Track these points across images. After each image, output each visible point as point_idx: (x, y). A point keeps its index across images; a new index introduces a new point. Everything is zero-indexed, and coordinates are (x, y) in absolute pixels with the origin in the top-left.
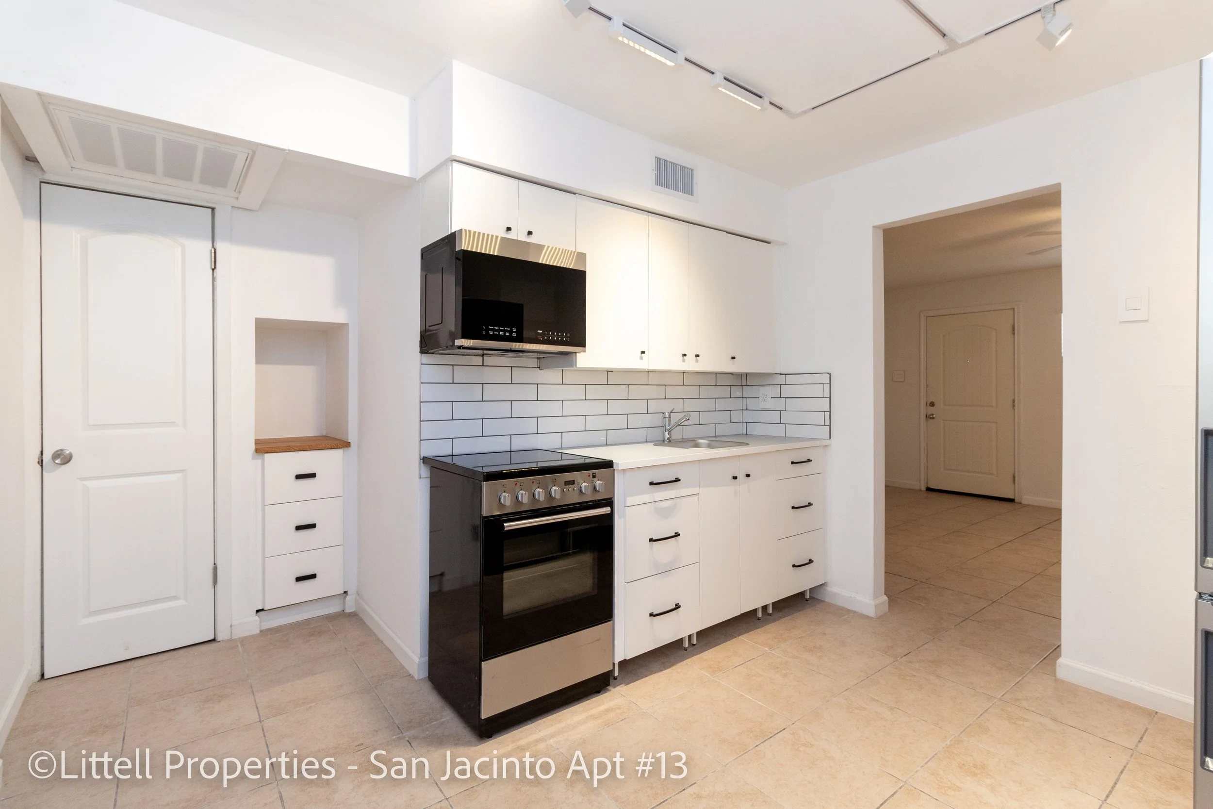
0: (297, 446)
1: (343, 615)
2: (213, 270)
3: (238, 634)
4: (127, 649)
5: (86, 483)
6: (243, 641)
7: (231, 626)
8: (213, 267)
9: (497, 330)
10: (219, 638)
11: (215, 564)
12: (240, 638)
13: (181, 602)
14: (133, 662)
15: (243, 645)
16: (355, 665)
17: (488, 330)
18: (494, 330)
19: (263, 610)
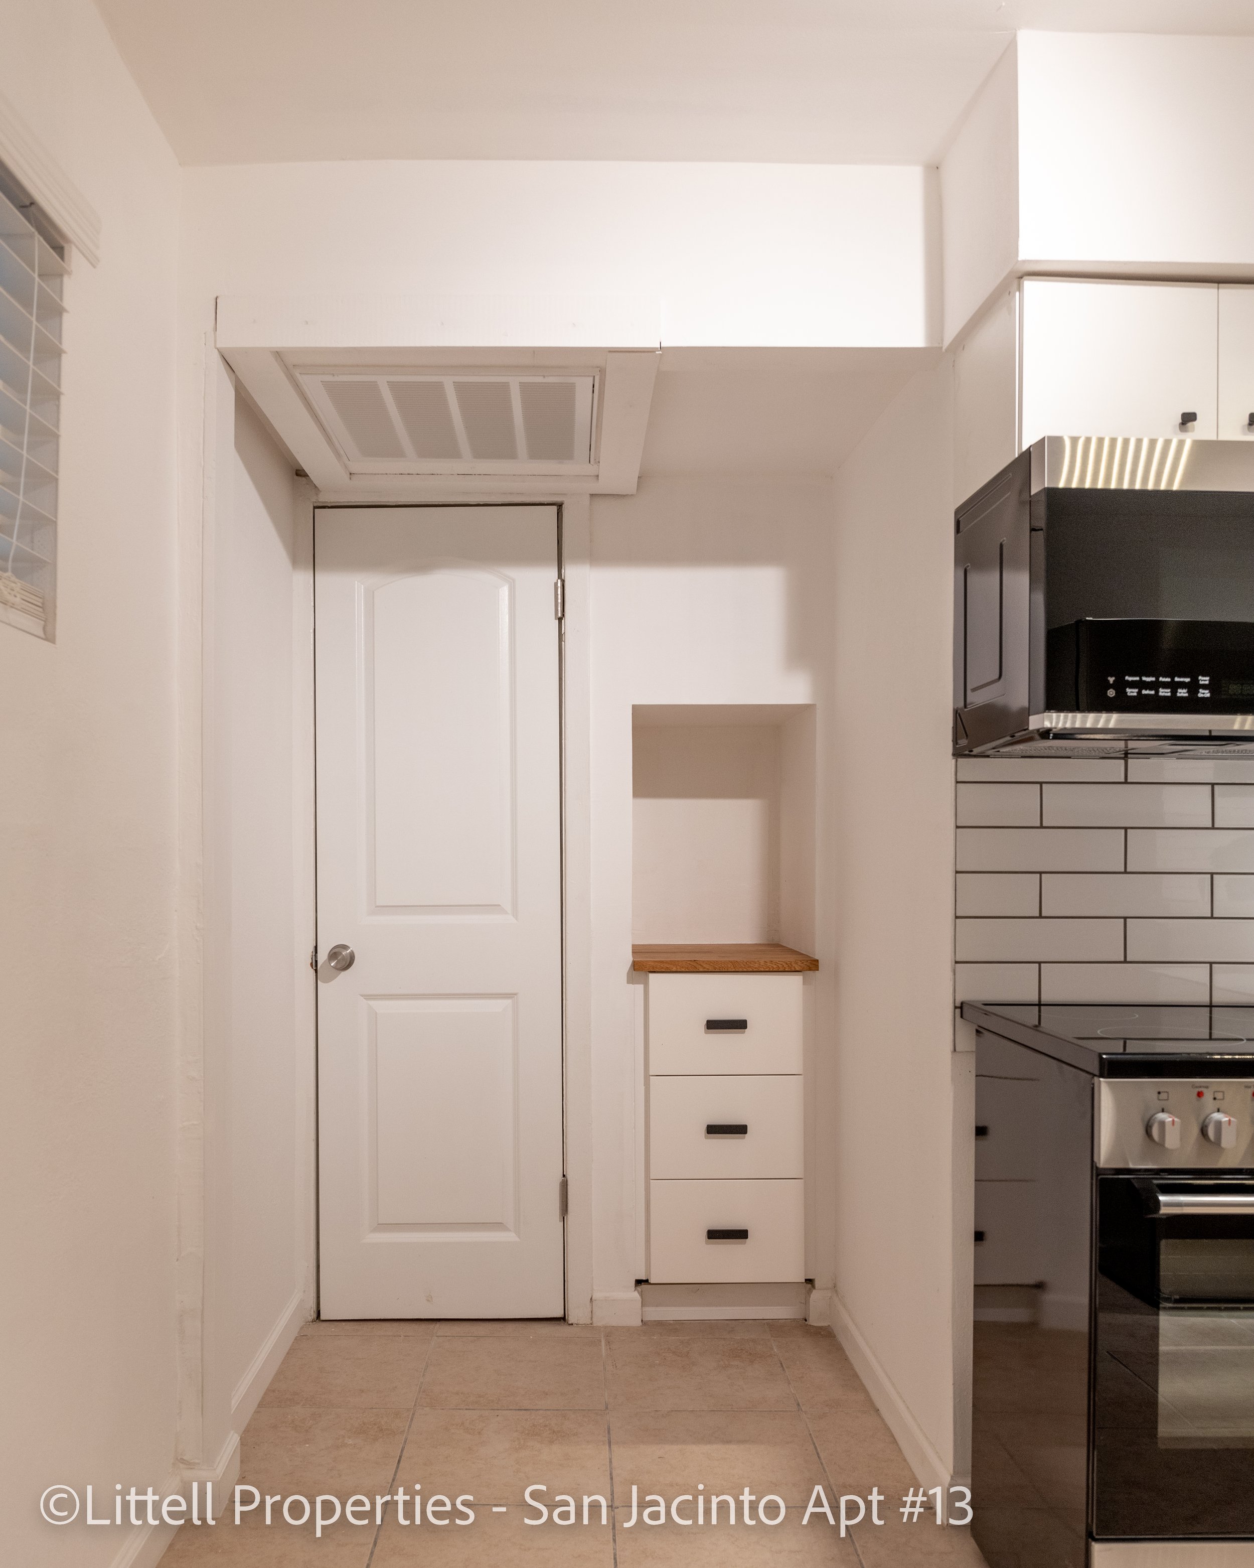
0: (708, 963)
1: (803, 1326)
2: (560, 620)
3: (605, 1317)
4: (429, 1299)
5: (372, 1003)
6: (611, 1333)
7: (591, 1299)
8: (560, 615)
9: (1148, 686)
10: (571, 1319)
11: (564, 1176)
12: (606, 1327)
13: (509, 1237)
14: (438, 1325)
15: (608, 1343)
16: (812, 1447)
17: (1121, 686)
18: (1141, 685)
19: (646, 1281)
